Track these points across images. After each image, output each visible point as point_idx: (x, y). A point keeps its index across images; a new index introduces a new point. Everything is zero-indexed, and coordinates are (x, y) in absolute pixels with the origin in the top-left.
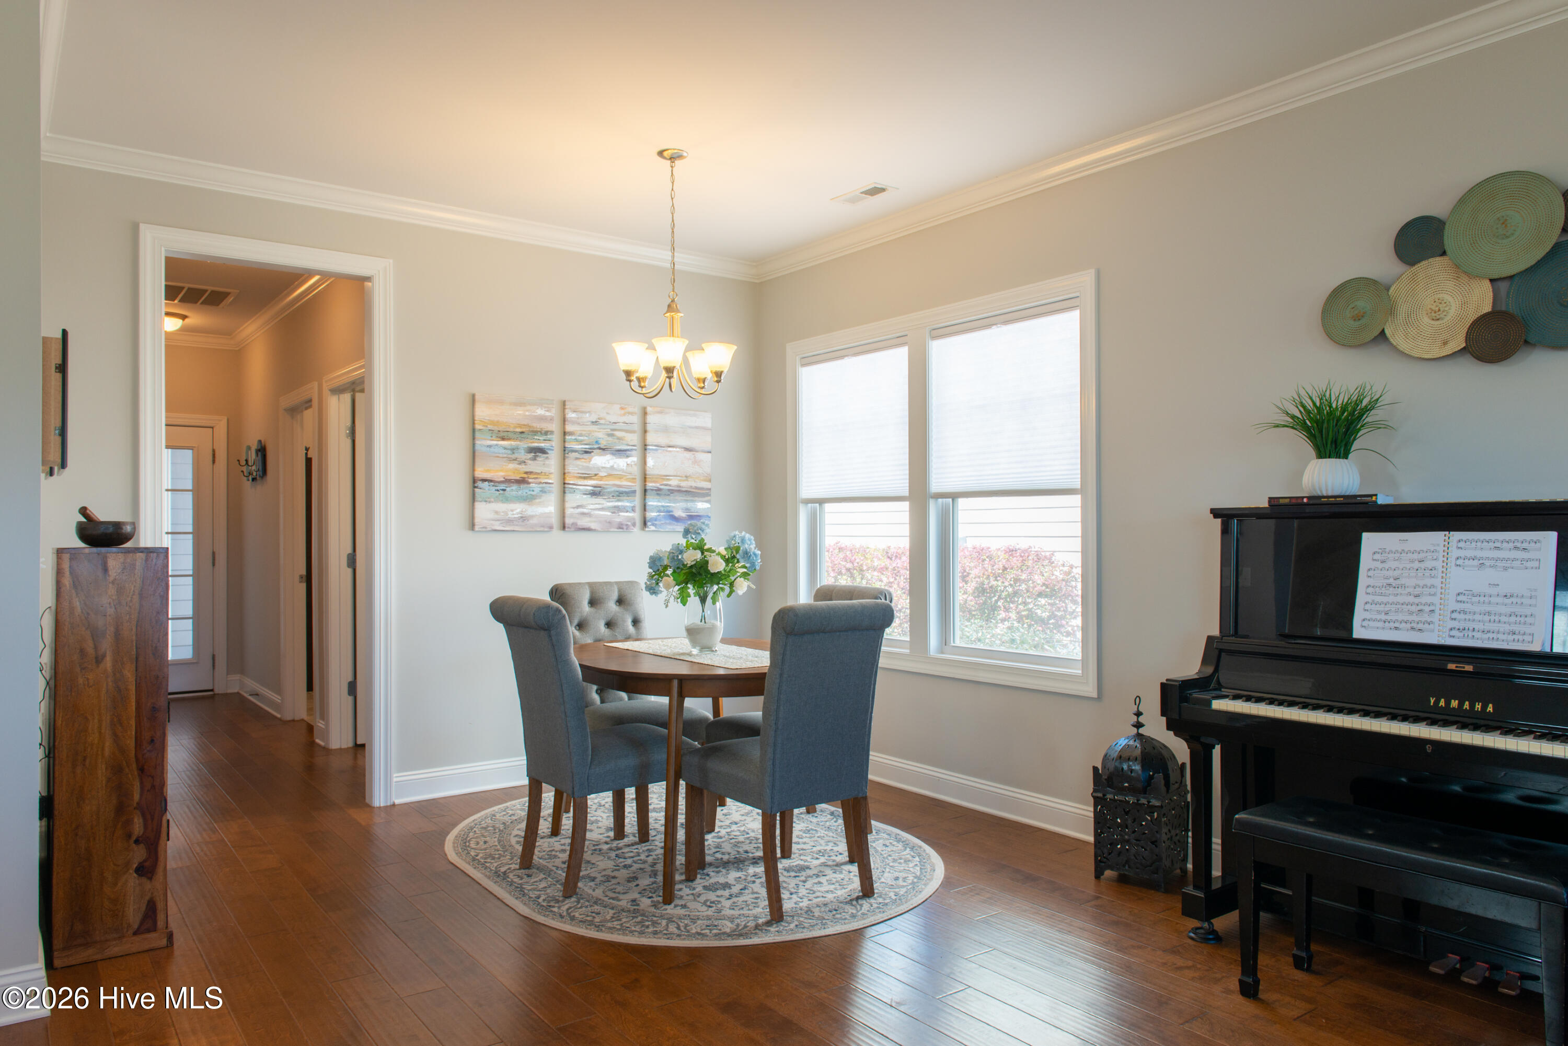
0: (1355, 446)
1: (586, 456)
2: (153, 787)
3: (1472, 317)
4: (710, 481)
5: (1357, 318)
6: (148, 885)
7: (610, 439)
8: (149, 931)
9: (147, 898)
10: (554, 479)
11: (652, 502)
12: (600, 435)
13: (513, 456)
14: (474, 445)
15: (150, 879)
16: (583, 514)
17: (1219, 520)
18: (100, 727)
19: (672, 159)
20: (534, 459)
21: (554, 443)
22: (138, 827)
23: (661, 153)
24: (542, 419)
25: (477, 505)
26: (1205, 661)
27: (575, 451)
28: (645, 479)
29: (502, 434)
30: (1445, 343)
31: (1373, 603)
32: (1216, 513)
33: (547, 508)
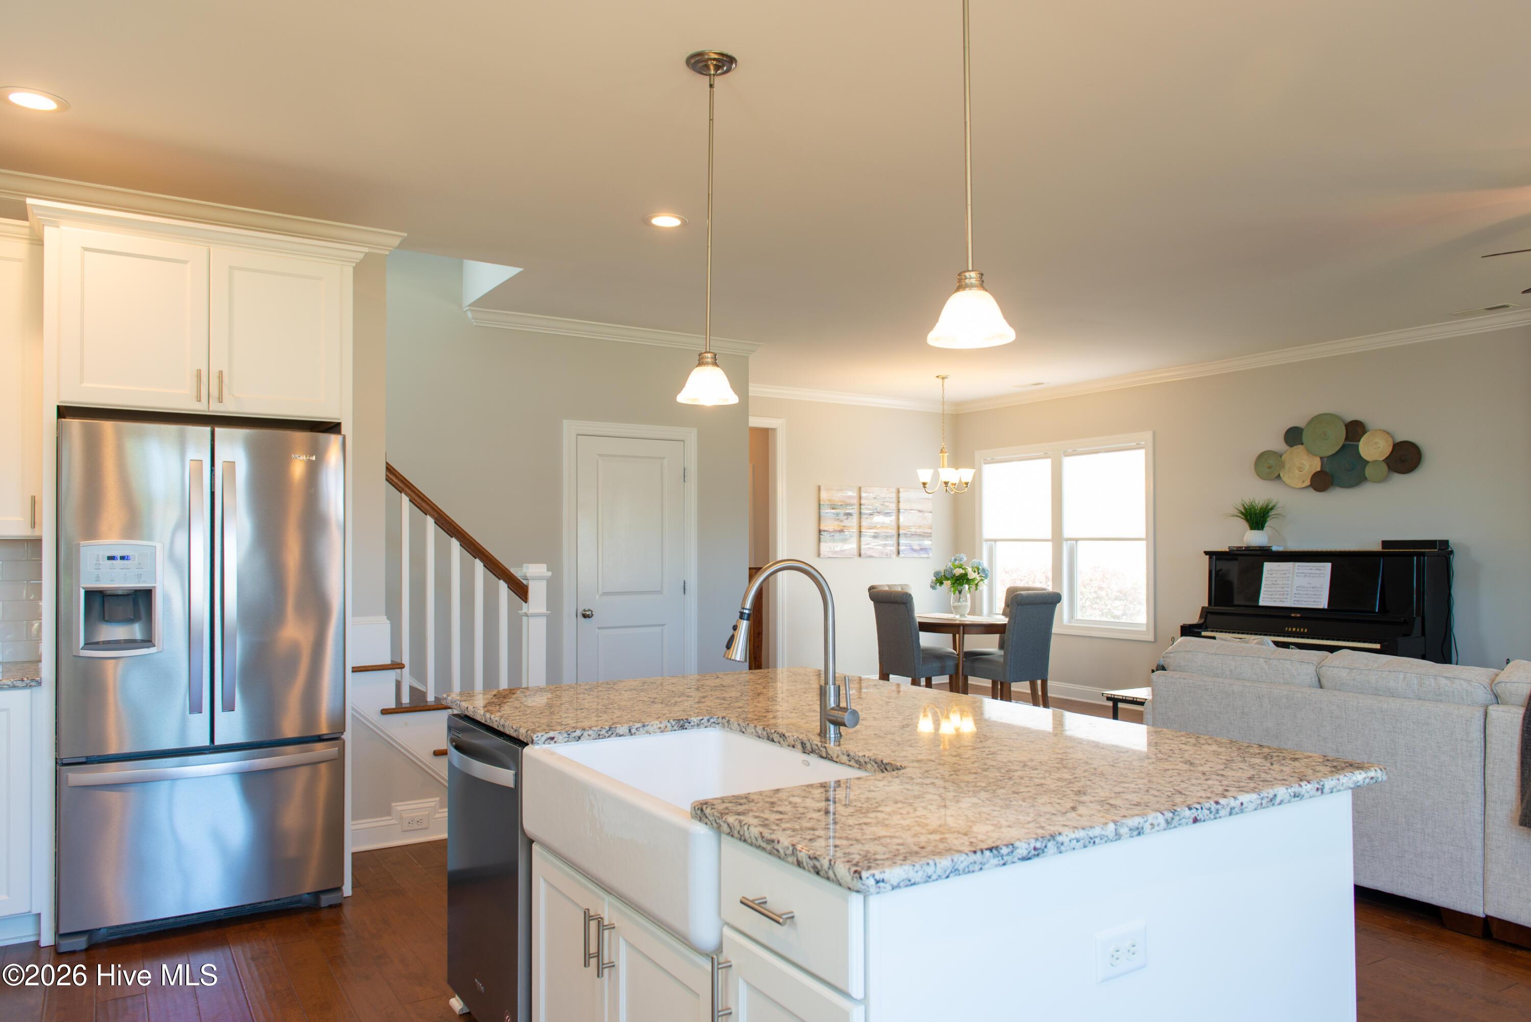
0: (1266, 525)
1: (871, 516)
3: (1313, 472)
4: (931, 528)
5: (1270, 467)
7: (882, 507)
10: (855, 530)
11: (902, 541)
12: (877, 505)
13: (837, 518)
14: (819, 512)
16: (870, 548)
17: (1208, 557)
19: (943, 378)
20: (847, 519)
21: (854, 510)
23: (937, 377)
24: (850, 497)
25: (822, 544)
26: (1201, 617)
27: (866, 514)
28: (898, 528)
29: (832, 506)
30: (1304, 482)
31: (1267, 591)
32: (1206, 553)
33: (852, 546)
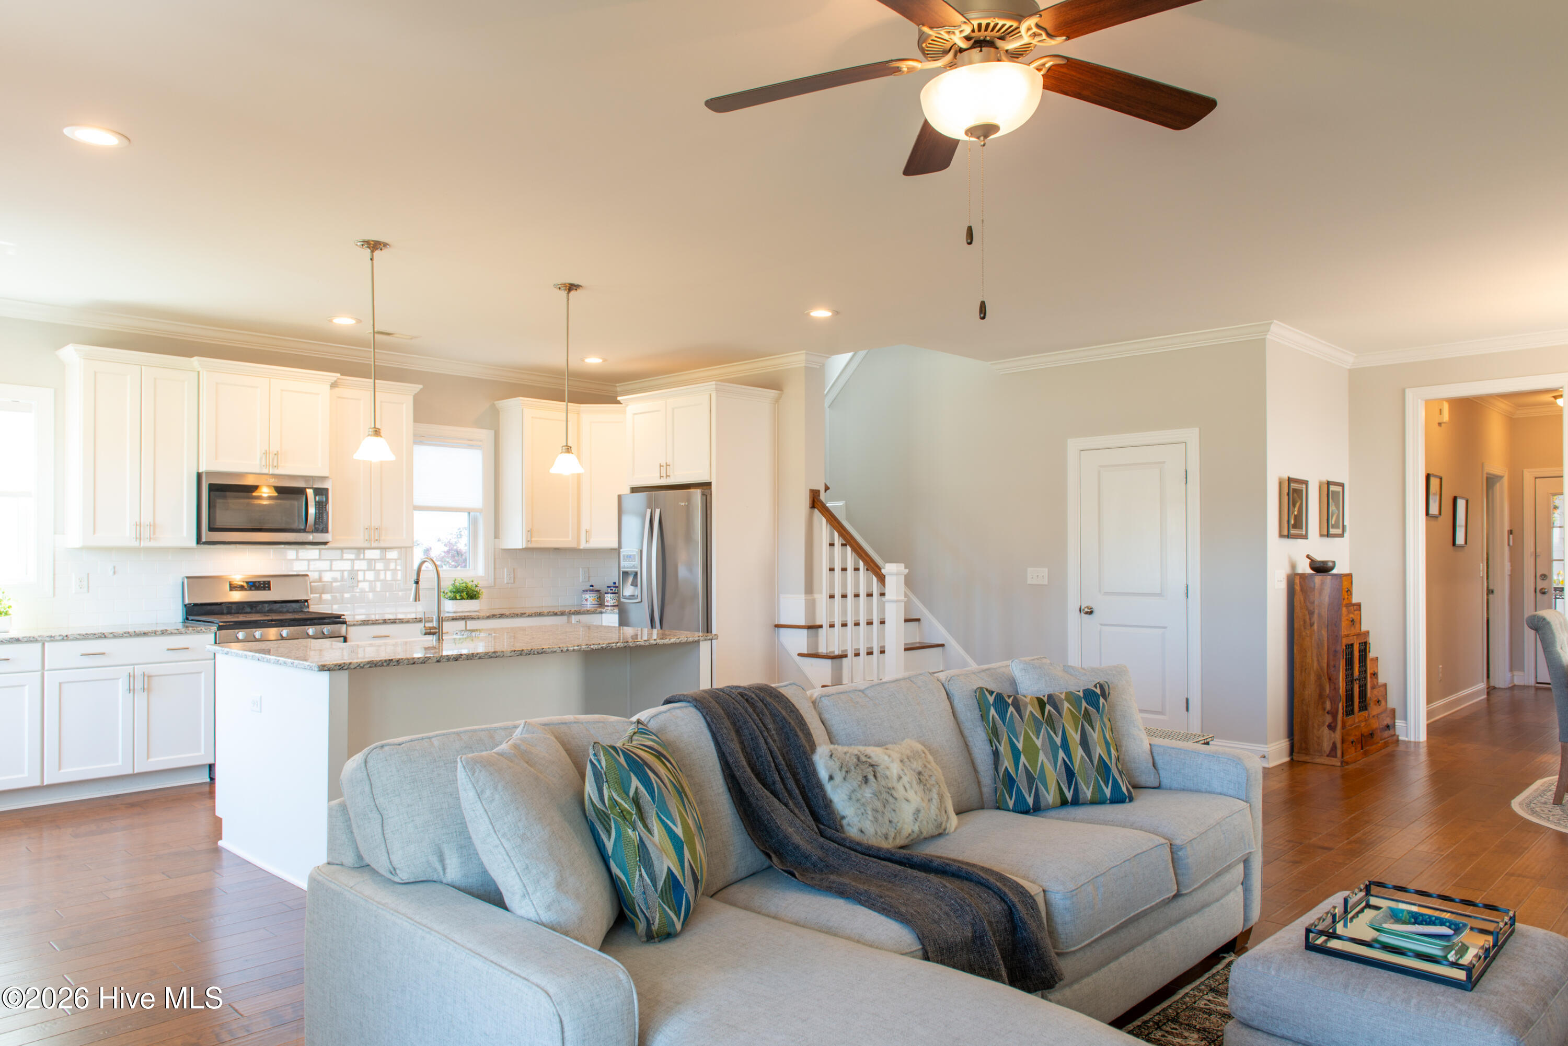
2: (1335, 688)
6: (1333, 735)
8: (1333, 757)
9: (1332, 742)
15: (1334, 732)
18: (1312, 656)
22: (1328, 706)
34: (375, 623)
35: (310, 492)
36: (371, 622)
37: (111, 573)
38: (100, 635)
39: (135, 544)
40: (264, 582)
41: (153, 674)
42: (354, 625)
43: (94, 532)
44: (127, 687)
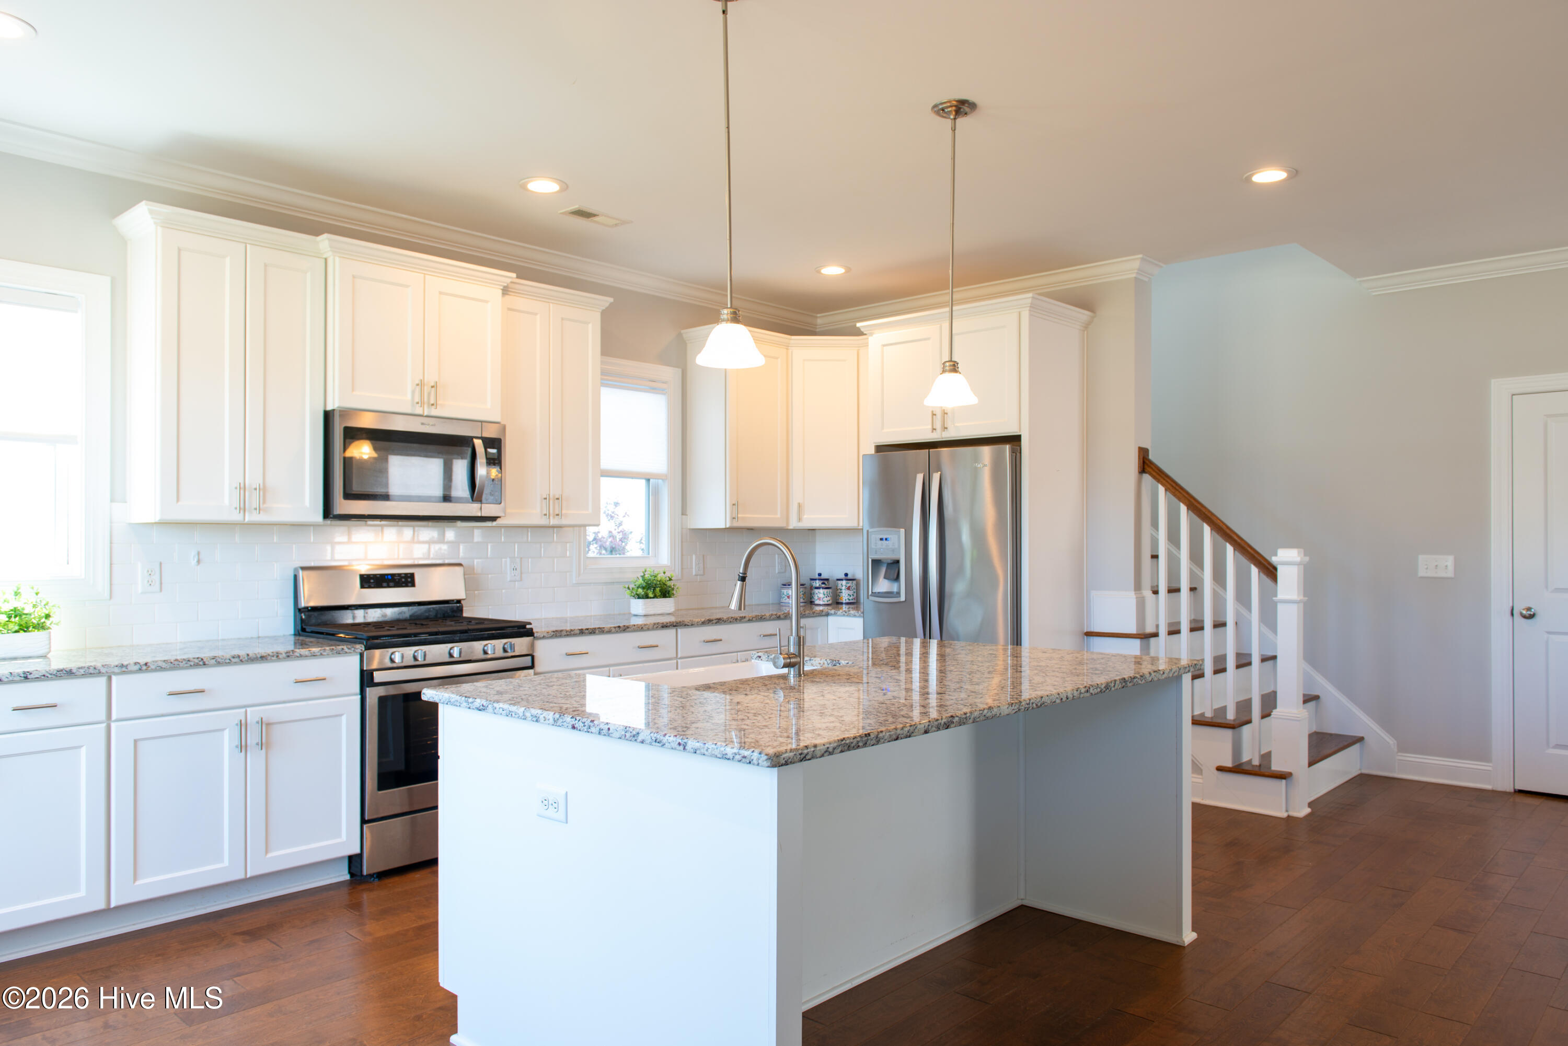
34: (570, 634)
35: (478, 443)
36: (564, 633)
37: (194, 562)
38: (196, 661)
39: (237, 517)
40: (406, 574)
41: (272, 721)
42: (544, 637)
43: (178, 500)
44: (237, 742)
